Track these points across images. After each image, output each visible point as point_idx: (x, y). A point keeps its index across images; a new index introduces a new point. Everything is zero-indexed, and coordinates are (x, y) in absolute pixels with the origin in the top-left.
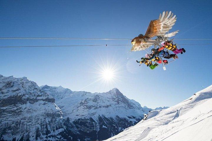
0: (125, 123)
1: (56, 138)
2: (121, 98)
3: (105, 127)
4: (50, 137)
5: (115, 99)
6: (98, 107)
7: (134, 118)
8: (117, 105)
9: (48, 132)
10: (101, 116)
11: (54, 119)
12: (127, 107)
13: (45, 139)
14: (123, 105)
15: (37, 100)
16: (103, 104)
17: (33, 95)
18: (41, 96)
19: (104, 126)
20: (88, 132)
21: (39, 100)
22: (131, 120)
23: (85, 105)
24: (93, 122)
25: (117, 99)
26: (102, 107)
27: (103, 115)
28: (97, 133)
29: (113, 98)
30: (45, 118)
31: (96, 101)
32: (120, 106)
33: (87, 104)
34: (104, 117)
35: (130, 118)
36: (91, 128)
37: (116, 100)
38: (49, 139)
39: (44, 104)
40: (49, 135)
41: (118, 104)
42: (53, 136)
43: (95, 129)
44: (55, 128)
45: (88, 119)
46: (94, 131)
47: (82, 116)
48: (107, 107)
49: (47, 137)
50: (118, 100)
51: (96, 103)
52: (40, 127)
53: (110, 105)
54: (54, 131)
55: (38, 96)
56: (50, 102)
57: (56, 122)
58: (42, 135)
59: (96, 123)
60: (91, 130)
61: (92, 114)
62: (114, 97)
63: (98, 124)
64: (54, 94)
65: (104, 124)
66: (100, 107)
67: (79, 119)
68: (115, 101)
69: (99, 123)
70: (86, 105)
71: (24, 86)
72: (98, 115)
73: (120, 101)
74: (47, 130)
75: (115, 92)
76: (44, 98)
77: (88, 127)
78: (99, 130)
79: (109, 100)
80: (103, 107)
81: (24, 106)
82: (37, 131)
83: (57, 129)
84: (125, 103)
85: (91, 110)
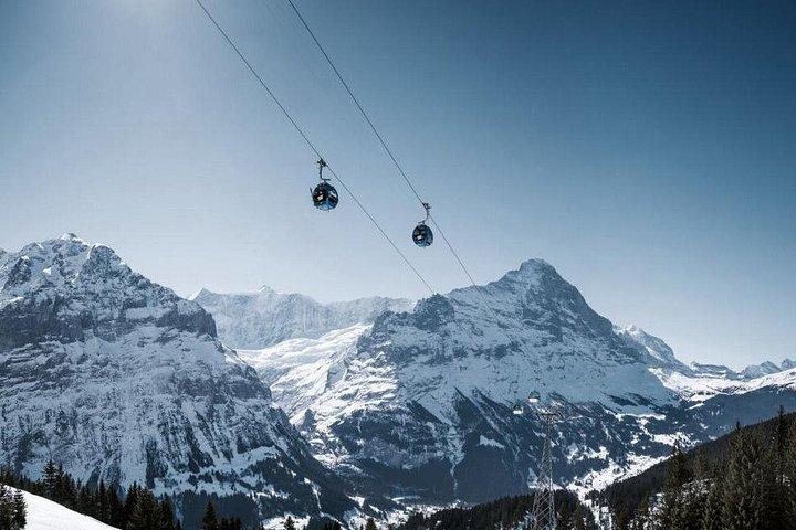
0: (598, 426)
1: (237, 485)
2: (569, 312)
3: (493, 443)
4: (207, 478)
5: (536, 315)
6: (449, 352)
7: (644, 402)
8: (551, 347)
9: (197, 460)
10: (468, 394)
11: (221, 408)
12: (602, 355)
13: (185, 487)
14: (581, 344)
15: (127, 326)
16: (476, 342)
17: (106, 301)
18: (143, 304)
19: (484, 441)
20: (405, 467)
21: (136, 321)
22: (630, 412)
23: (378, 346)
24: (430, 424)
25: (548, 315)
26: (471, 353)
27: (476, 392)
28: (452, 471)
29: (527, 313)
30: (178, 403)
31: (433, 327)
32: (566, 349)
33: (388, 343)
34: (484, 398)
35: (623, 402)
36: (418, 451)
37: (542, 320)
38: (202, 486)
39: (164, 340)
40: (203, 471)
41: (553, 340)
42: (221, 478)
43: (439, 454)
44: (233, 446)
45: (400, 412)
46: (433, 461)
47: (370, 396)
48: (500, 352)
49: (192, 480)
50: (555, 319)
51: (436, 336)
52: (159, 438)
53: (514, 346)
54: (228, 455)
55: (130, 304)
56: (191, 330)
57: (234, 419)
58: (171, 470)
59: (443, 429)
60: (422, 458)
61: (418, 385)
62: (534, 306)
63: (453, 431)
64: (245, 324)
65: (484, 429)
66: (460, 353)
67: (357, 414)
68: (540, 328)
69: (461, 427)
70: (382, 349)
71: (66, 271)
72: (451, 392)
73: (567, 325)
74: (195, 448)
75: (534, 280)
76: (159, 312)
77: (402, 445)
78: (460, 456)
79: (503, 320)
80: (478, 353)
81: (75, 349)
82: (151, 453)
83: (242, 449)
84: (592, 337)
85: (412, 366)
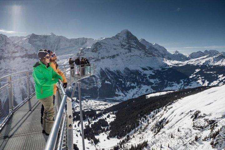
0: (136, 77)
2: (134, 44)
3: (108, 82)
5: (124, 46)
6: (100, 58)
7: (151, 69)
8: (128, 54)
10: (104, 69)
12: (142, 55)
14: (137, 52)
15: (13, 58)
16: (107, 54)
18: (17, 52)
19: (106, 82)
20: (87, 89)
22: (145, 72)
24: (93, 78)
25: (128, 45)
26: (106, 57)
27: (106, 69)
28: (98, 90)
29: (122, 45)
31: (96, 51)
32: (132, 54)
34: (108, 70)
35: (144, 69)
36: (90, 85)
37: (126, 47)
39: (24, 62)
41: (129, 52)
43: (95, 85)
46: (94, 87)
48: (113, 57)
50: (130, 46)
51: (97, 54)
52: (25, 88)
53: (118, 55)
55: (14, 52)
59: (96, 79)
60: (91, 87)
62: (124, 43)
63: (99, 80)
65: (107, 79)
66: (103, 58)
68: (125, 49)
69: (101, 78)
72: (99, 69)
73: (133, 47)
75: (124, 36)
76: (22, 54)
77: (86, 83)
78: (100, 86)
79: (115, 47)
80: (108, 57)
82: (23, 92)
84: (140, 50)
